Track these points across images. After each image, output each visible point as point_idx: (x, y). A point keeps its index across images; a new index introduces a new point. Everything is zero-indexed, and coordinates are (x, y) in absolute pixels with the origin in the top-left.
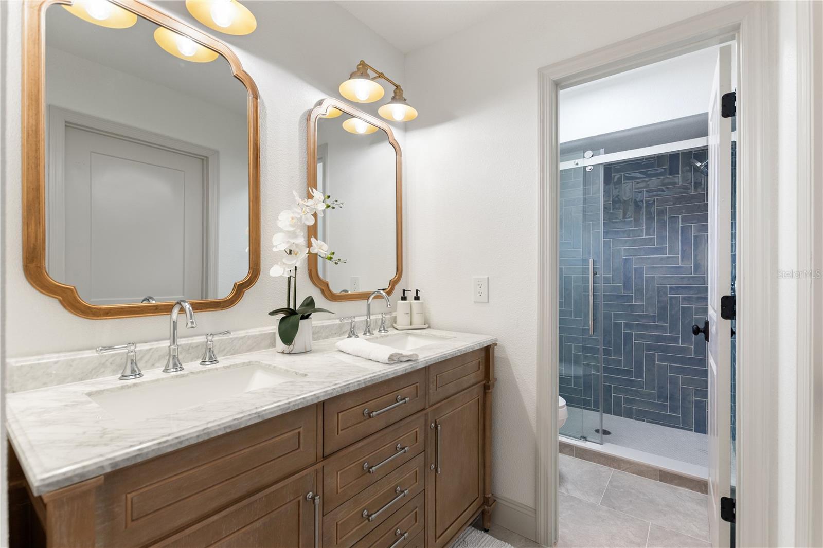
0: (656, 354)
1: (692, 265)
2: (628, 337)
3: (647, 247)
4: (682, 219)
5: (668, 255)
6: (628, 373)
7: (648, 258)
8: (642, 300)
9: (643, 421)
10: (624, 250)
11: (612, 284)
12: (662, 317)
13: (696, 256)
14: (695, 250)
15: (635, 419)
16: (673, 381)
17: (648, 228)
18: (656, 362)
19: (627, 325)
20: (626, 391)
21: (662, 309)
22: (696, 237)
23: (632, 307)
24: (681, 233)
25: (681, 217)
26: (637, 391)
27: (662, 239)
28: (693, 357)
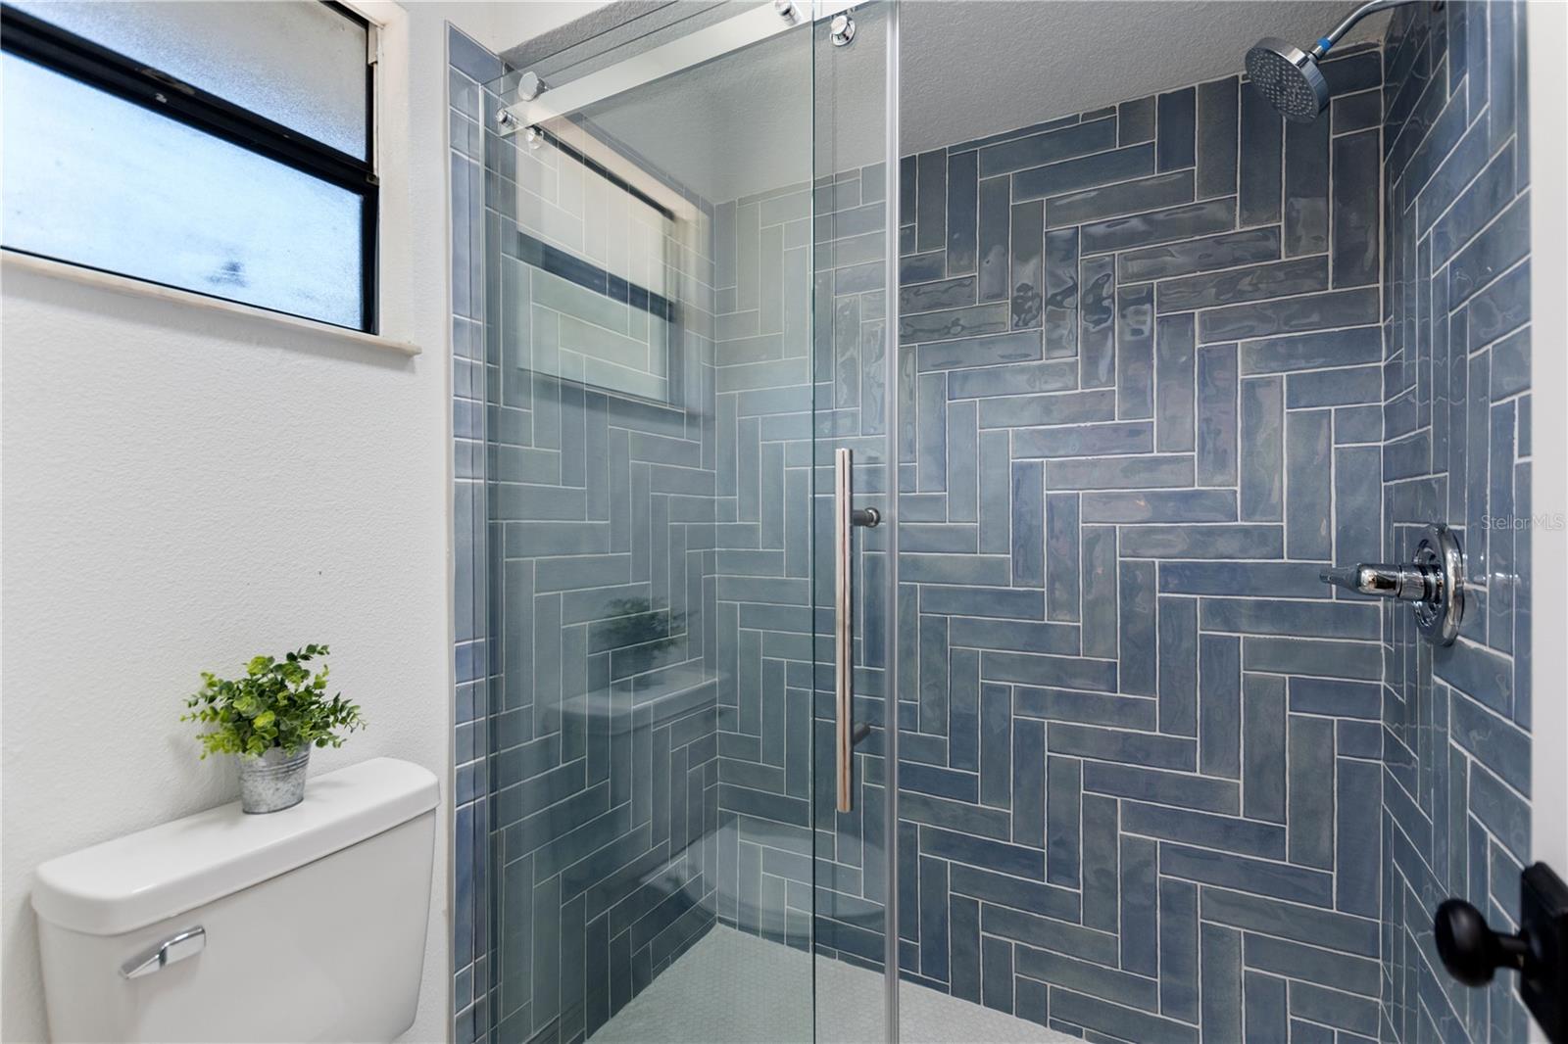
0: (1119, 799)
1: (1238, 489)
2: (1030, 736)
3: (1089, 424)
4: (1203, 324)
5: (1155, 454)
6: (1028, 861)
7: (1094, 464)
8: (1072, 609)
9: (1078, 1033)
10: (1017, 435)
11: (978, 555)
12: (1137, 675)
13: (1249, 453)
14: (1249, 434)
15: (1054, 1026)
16: (1177, 901)
17: (1092, 361)
18: (1120, 832)
19: (1028, 698)
20: (1023, 926)
21: (1138, 645)
22: (1250, 387)
23: (1039, 636)
24: (1202, 373)
25: (1202, 314)
26: (1059, 928)
27: (1135, 392)
28: (1241, 817)
